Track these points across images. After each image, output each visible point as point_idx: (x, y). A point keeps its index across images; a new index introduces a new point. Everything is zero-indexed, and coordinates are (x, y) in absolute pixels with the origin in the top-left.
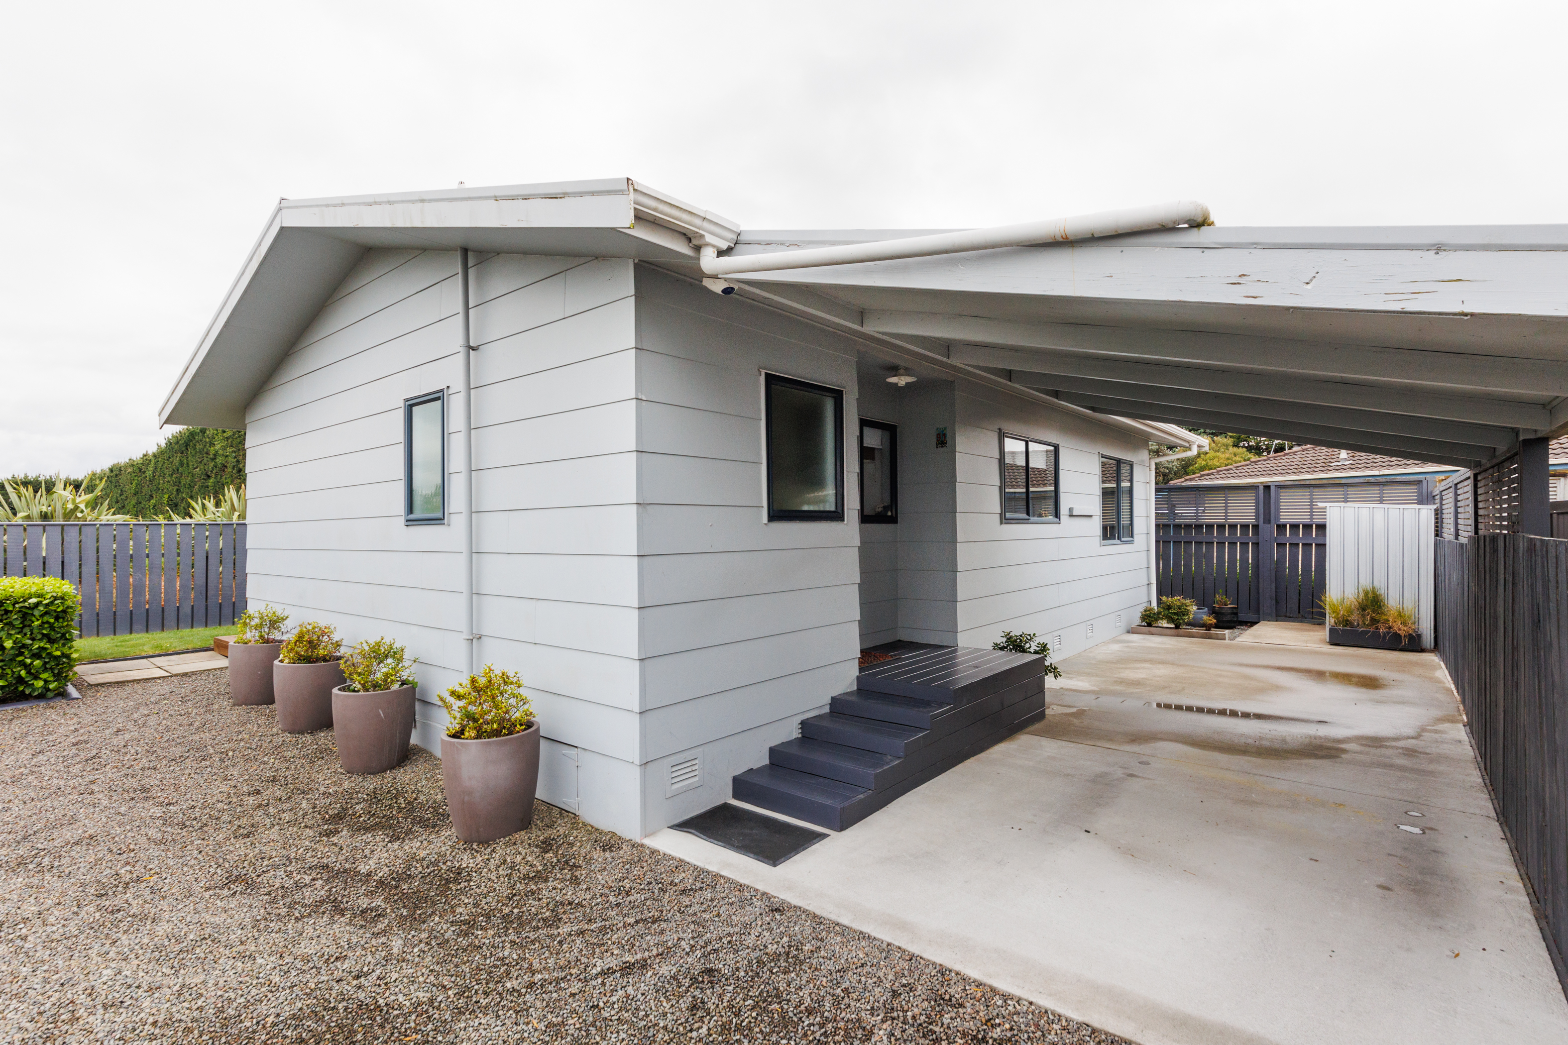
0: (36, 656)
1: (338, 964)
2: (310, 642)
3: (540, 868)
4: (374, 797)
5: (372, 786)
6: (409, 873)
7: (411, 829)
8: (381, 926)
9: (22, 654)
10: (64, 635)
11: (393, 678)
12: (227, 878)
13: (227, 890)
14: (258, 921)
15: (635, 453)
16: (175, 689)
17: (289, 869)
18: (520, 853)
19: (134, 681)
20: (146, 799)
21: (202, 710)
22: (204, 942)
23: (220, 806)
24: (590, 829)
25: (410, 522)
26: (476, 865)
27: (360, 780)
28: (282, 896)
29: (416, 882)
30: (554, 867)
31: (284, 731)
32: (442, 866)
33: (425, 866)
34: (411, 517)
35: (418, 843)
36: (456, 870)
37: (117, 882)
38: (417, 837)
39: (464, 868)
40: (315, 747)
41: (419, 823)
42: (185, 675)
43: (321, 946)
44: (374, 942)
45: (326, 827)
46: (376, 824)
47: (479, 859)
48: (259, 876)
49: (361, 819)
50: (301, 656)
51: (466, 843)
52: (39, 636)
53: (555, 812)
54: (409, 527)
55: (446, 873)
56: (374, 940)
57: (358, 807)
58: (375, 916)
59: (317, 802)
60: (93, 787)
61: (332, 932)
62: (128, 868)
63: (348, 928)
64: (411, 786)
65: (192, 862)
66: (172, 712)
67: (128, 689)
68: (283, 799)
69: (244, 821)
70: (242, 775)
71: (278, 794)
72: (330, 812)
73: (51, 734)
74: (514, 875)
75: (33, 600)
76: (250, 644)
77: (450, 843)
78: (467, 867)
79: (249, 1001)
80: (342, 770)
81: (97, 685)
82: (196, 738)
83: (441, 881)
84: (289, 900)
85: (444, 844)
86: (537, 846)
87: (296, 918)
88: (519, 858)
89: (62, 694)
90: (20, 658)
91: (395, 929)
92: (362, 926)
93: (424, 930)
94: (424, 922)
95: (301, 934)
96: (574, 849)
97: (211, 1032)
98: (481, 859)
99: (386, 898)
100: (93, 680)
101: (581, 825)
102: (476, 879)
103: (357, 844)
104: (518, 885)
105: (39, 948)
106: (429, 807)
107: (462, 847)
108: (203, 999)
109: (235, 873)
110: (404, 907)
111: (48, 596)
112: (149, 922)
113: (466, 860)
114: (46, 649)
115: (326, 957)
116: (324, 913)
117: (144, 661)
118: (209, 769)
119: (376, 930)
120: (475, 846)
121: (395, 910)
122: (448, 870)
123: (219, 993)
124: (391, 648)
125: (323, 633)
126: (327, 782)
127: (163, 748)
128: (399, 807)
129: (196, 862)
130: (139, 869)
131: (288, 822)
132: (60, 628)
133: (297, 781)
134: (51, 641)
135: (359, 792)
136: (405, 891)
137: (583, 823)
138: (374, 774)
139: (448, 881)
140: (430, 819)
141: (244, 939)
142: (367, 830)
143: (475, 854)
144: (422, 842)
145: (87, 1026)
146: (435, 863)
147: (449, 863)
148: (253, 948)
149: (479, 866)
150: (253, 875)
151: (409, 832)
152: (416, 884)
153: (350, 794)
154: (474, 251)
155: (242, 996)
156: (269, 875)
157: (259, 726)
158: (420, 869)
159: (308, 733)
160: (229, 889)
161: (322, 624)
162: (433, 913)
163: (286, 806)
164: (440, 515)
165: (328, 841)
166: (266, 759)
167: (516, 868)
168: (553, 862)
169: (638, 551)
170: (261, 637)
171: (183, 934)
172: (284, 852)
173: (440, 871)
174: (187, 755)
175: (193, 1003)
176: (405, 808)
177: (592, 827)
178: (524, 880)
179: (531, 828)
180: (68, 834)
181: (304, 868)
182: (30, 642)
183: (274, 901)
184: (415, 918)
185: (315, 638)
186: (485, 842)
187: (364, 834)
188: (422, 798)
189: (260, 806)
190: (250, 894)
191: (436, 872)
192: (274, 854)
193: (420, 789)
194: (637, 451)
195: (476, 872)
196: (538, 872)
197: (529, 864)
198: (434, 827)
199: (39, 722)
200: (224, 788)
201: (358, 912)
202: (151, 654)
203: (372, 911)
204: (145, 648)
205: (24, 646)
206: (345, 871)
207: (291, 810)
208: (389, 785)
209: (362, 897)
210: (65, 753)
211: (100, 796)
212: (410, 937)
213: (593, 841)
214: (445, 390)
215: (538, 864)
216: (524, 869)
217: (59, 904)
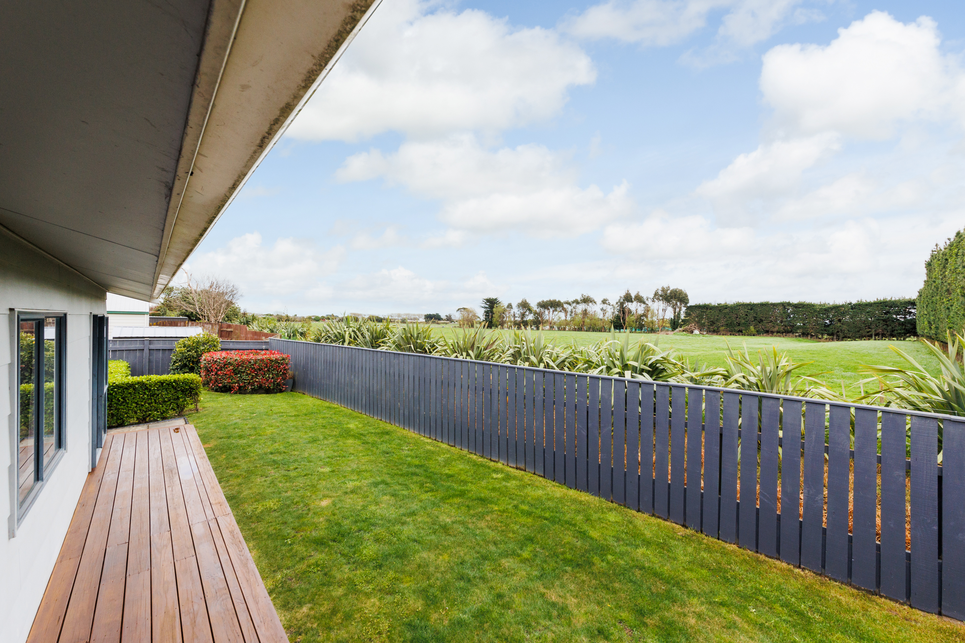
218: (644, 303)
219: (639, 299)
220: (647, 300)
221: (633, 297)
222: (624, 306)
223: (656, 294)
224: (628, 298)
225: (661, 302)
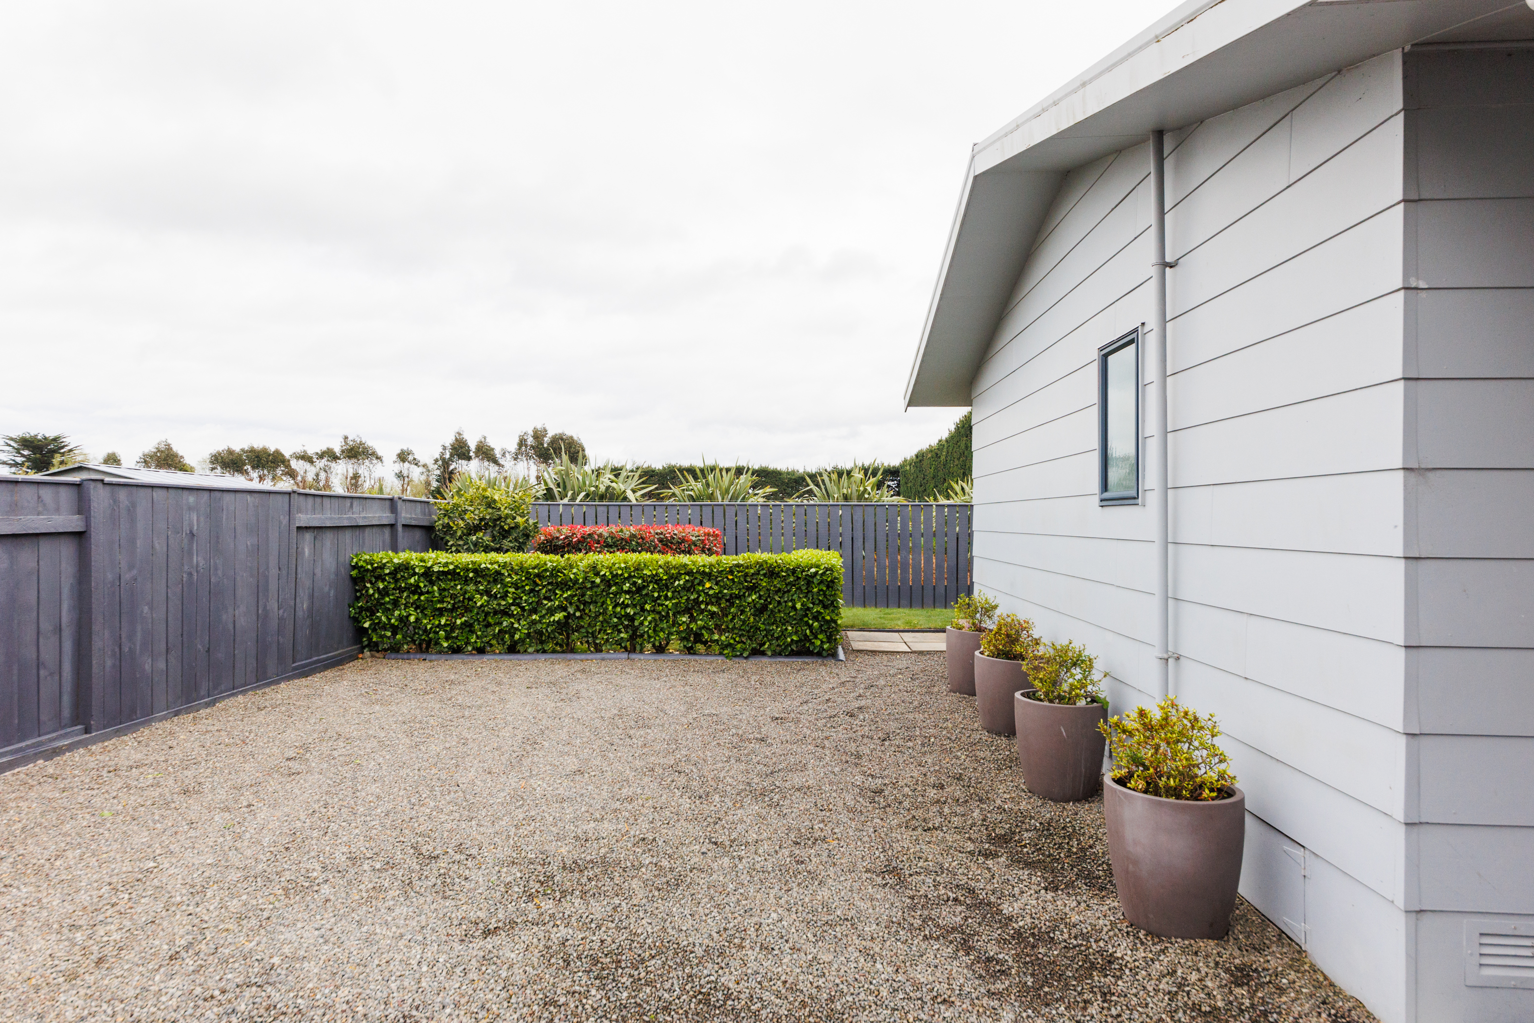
0: (815, 618)
1: (943, 1007)
2: (1008, 636)
3: (1220, 1004)
4: (1047, 829)
5: (1048, 815)
6: (1052, 935)
7: (1074, 881)
8: (999, 986)
9: (806, 615)
10: (832, 602)
11: (1078, 691)
12: (885, 866)
13: (880, 879)
14: (893, 922)
15: (1402, 382)
16: (910, 666)
17: (938, 879)
18: (1198, 970)
19: (883, 652)
20: (856, 765)
21: (924, 690)
22: (846, 923)
23: (907, 789)
24: (1321, 979)
25: (1106, 502)
26: (1134, 961)
27: (1039, 804)
28: (923, 906)
29: (1056, 950)
30: (1242, 1011)
31: (984, 728)
32: (1093, 944)
33: (1073, 935)
34: (1106, 495)
35: (1075, 904)
36: (1107, 956)
37: (809, 836)
38: (1076, 895)
39: (1118, 958)
40: (1007, 753)
41: (1086, 878)
42: (921, 653)
43: (934, 978)
44: (985, 1001)
45: (987, 846)
46: (1039, 861)
47: (1141, 954)
48: (911, 875)
49: (1025, 850)
50: (998, 650)
51: (1132, 925)
52: (817, 602)
53: (1271, 932)
54: (1105, 508)
55: (1094, 954)
56: (986, 998)
57: (1026, 835)
58: (999, 971)
59: (989, 815)
60: (826, 742)
61: (949, 968)
62: (821, 825)
63: (965, 971)
64: (1091, 830)
65: (866, 839)
66: (901, 687)
67: (878, 659)
68: (961, 801)
69: (919, 813)
70: (934, 765)
71: (958, 794)
72: (997, 831)
73: (817, 688)
74: (1179, 998)
75: (813, 570)
76: (963, 630)
77: (1112, 918)
78: (1122, 958)
79: (855, 1003)
80: (1024, 787)
81: (858, 651)
82: (911, 716)
83: (1085, 961)
84: (926, 913)
85: (1105, 916)
86: (1227, 970)
87: (925, 936)
88: (1194, 977)
89: (834, 655)
90: (806, 619)
91: (1013, 997)
92: (981, 976)
93: (1043, 1016)
94: (1047, 1005)
95: (922, 956)
96: (1284, 999)
97: (817, 1017)
98: (1143, 955)
99: (1018, 955)
100: (856, 646)
101: (1306, 967)
102: (1128, 979)
103: (1010, 878)
104: (1180, 1014)
105: (745, 872)
106: (1103, 862)
107: (1125, 930)
108: (824, 980)
109: (894, 864)
110: (1032, 975)
111: (822, 567)
112: (816, 883)
113: (1122, 949)
114: (821, 613)
115: (935, 994)
116: (951, 942)
117: (897, 634)
118: (910, 751)
119: (992, 988)
120: (1141, 935)
121: (1021, 974)
122: (1098, 952)
123: (838, 981)
124: (1080, 655)
125: (1023, 629)
126: (1006, 796)
127: (883, 720)
128: (1069, 850)
129: (868, 840)
130: (828, 831)
131: (956, 828)
132: (830, 596)
133: (979, 786)
134: (825, 607)
135: (1033, 818)
136: (1040, 956)
137: (1312, 966)
138: (1056, 801)
139: (1093, 967)
140: (1100, 878)
141: (875, 935)
142: (1028, 865)
143: (1139, 945)
144: (1079, 903)
145: (746, 958)
146: (1086, 937)
147: (1102, 944)
148: (877, 949)
149: (1137, 964)
150: (907, 873)
151: (1070, 885)
152: (1055, 953)
153: (1024, 816)
154: (1172, 130)
155: (852, 994)
156: (919, 878)
157: (964, 718)
158: (1066, 936)
159: (1005, 736)
160: (883, 878)
161: (1022, 617)
162: (1061, 999)
163: (959, 810)
164: (1133, 493)
165: (984, 863)
166: (959, 754)
167: (1187, 989)
168: (1243, 1004)
169: (1404, 552)
170: (974, 624)
171: (834, 906)
172: (940, 859)
173: (1088, 948)
174: (899, 731)
175: (816, 979)
176: (1076, 853)
177: (1326, 978)
178: (1193, 1010)
179: (1228, 941)
180: (797, 779)
181: (951, 883)
182: (811, 606)
183: (913, 908)
184: (1040, 995)
185: (1013, 632)
186: (1156, 934)
187: (1023, 869)
188: (1099, 848)
189: (938, 801)
190: (897, 892)
191: (1083, 948)
192: (930, 857)
193: (1100, 835)
194: (1405, 379)
195: (1131, 970)
196: (1216, 1008)
197: (1206, 991)
198: (1101, 889)
199: (813, 676)
200: (915, 774)
201: (984, 958)
202: (902, 628)
203: (997, 963)
204: (899, 623)
205: (808, 609)
206: (989, 904)
207: (963, 815)
208: (1068, 820)
209: (994, 942)
210: (819, 708)
211: (827, 752)
212: (1024, 1015)
213: (1320, 1000)
214: (1140, 329)
215: (1219, 997)
216: (1197, 996)
217: (770, 839)
218: (495, 462)
219: (485, 453)
220: (504, 455)
221: (473, 446)
222: (451, 468)
223: (522, 443)
224: (460, 450)
225: (531, 462)
